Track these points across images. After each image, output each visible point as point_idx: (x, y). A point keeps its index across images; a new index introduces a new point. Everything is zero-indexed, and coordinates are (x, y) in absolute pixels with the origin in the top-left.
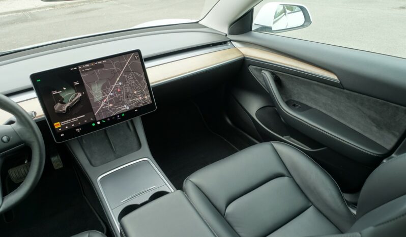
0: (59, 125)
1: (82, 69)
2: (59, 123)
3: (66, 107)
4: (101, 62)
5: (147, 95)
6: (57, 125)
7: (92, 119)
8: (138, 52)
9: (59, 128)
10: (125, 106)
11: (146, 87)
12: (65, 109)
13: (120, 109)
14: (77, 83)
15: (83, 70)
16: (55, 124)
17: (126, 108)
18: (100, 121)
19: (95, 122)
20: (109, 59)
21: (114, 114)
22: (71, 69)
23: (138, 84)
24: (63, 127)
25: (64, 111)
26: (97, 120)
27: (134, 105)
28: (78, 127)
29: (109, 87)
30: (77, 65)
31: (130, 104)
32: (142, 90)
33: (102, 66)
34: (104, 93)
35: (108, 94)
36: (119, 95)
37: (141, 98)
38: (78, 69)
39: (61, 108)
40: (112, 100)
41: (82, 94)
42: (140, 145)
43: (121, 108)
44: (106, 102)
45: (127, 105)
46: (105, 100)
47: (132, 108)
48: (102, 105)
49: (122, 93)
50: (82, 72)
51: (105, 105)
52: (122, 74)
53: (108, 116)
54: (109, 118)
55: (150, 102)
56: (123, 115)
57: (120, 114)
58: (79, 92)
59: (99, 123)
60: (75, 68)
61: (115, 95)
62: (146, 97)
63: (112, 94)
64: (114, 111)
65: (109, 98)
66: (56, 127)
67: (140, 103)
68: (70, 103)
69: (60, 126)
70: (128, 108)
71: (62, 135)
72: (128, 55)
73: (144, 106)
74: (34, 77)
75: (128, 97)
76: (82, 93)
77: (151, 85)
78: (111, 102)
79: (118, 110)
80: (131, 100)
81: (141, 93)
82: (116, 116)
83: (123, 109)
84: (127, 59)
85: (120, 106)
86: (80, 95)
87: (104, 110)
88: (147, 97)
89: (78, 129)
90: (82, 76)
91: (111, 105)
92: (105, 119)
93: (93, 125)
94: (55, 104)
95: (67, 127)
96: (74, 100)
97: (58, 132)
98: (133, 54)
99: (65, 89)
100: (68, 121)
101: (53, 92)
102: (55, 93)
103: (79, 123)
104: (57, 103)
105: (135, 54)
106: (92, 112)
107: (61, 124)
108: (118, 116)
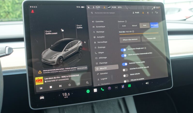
1: (91, 10)
2: (41, 78)
3: (58, 56)
4: (115, 7)
6: (39, 81)
7: (87, 83)
12: (56, 60)
14: (80, 27)
15: (92, 13)
16: (36, 78)
18: (99, 88)
19: (91, 88)
20: (126, 6)
22: (78, 7)
24: (46, 85)
25: (54, 62)
26: (94, 86)
28: (67, 91)
38: (85, 9)
39: (50, 56)
41: (83, 43)
47: (143, 79)
50: (90, 14)
55: (165, 75)
56: (130, 86)
57: (126, 84)
58: (79, 39)
59: (95, 90)
60: (82, 7)
66: (37, 84)
68: (65, 53)
69: (42, 83)
71: (42, 98)
72: (148, 7)
74: (26, 5)
76: (83, 41)
86: (80, 44)
89: (66, 94)
92: (105, 87)
93: (88, 91)
94: (44, 49)
95: (51, 87)
96: (70, 50)
97: (37, 91)
98: (154, 8)
99: (63, 31)
100: (55, 78)
101: (46, 31)
102: (48, 33)
103: (70, 85)
104: (47, 48)
105: (157, 7)
106: (90, 73)
107: (44, 80)
108: (123, 87)
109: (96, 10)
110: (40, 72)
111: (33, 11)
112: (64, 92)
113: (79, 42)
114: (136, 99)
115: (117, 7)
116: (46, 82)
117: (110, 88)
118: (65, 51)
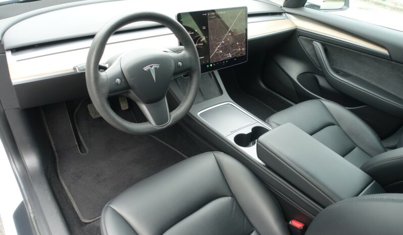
1: (209, 16)
4: (222, 12)
5: (244, 47)
7: (208, 61)
8: (245, 8)
10: (229, 54)
11: (245, 40)
13: (226, 56)
14: (204, 28)
18: (213, 64)
20: (227, 11)
21: (222, 60)
23: (240, 37)
26: (211, 62)
27: (234, 55)
29: (223, 35)
30: (207, 12)
31: (232, 53)
32: (242, 43)
34: (219, 40)
35: (221, 41)
36: (228, 44)
37: (240, 49)
38: (207, 16)
40: (223, 47)
42: (221, 93)
44: (219, 48)
46: (219, 46)
47: (233, 57)
48: (216, 50)
49: (230, 42)
50: (210, 19)
51: (218, 51)
52: (233, 26)
55: (244, 54)
56: (227, 61)
57: (225, 61)
58: (204, 35)
59: (211, 65)
60: (206, 14)
61: (225, 44)
62: (243, 49)
63: (223, 42)
64: (222, 57)
65: (221, 45)
67: (239, 53)
70: (231, 56)
73: (240, 57)
74: (179, 16)
75: (232, 47)
76: (206, 37)
78: (221, 49)
80: (234, 50)
81: (241, 45)
82: (222, 61)
83: (228, 56)
84: (238, 14)
85: (226, 54)
87: (216, 55)
90: (209, 22)
91: (221, 52)
92: (215, 63)
93: (208, 66)
99: (196, 31)
101: (189, 32)
106: (209, 55)
109: (212, 16)
114: (219, 72)
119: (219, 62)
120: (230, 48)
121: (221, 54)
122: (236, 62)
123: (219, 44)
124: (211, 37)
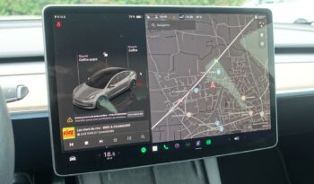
0: (71, 133)
1: (150, 22)
2: (72, 129)
3: (98, 96)
4: (191, 17)
5: (265, 108)
6: (68, 134)
7: (143, 137)
8: (267, 15)
9: (71, 141)
10: (217, 123)
11: (266, 91)
12: (94, 101)
13: (206, 128)
14: (133, 50)
15: (153, 25)
17: (219, 128)
18: (160, 146)
19: (149, 145)
20: (209, 15)
21: (191, 136)
22: (131, 17)
23: (252, 81)
24: (79, 140)
25: (91, 105)
26: (154, 141)
27: (234, 127)
28: (111, 149)
29: (194, 73)
30: (143, 11)
31: (227, 121)
32: (257, 97)
33: (191, 25)
34: (183, 84)
35: (189, 88)
36: (211, 95)
37: (251, 113)
38: (143, 20)
39: (86, 93)
40: (195, 103)
41: (138, 76)
43: (208, 125)
44: (181, 106)
45: (222, 123)
46: (180, 101)
47: (230, 131)
48: (171, 111)
49: (218, 93)
50: (151, 28)
51: (177, 112)
52: (226, 54)
53: (178, 138)
54: (178, 142)
55: (267, 126)
56: (209, 142)
57: (203, 140)
58: (133, 69)
59: (155, 149)
60: (138, 17)
61: (203, 95)
62: (262, 114)
63: (196, 90)
64: (192, 129)
65: (188, 98)
66: (65, 138)
67: (247, 123)
68: (108, 90)
69: (73, 137)
70: (222, 129)
71: (73, 159)
72: (246, 16)
73: (253, 132)
74: (50, 14)
75: (226, 104)
76: (138, 73)
77: (277, 92)
78: (190, 107)
79: (201, 128)
80: (230, 114)
81: (255, 103)
82: (195, 140)
83: (212, 129)
84: (243, 23)
85: (206, 122)
86: (133, 77)
87: (173, 123)
88: (264, 114)
89: (109, 154)
90: (149, 36)
91: (189, 115)
92: (171, 144)
93: (144, 150)
94: (76, 84)
95: (86, 143)
96: (116, 85)
97: (65, 149)
98: (256, 17)
99: (106, 55)
100: (93, 129)
101: (80, 56)
102: (83, 59)
103: (115, 140)
104: (82, 83)
105: (261, 17)
106: (147, 121)
107: (76, 133)
108: (198, 143)
109: (160, 22)
110: (70, 120)
111: (59, 24)
112: (107, 150)
113: (132, 73)
115: (195, 17)
116: (78, 135)
117: (177, 145)
118: (109, 87)
119: (181, 142)
120: (220, 109)
121: (187, 121)
122: (237, 146)
123: (181, 96)
124: (155, 74)
